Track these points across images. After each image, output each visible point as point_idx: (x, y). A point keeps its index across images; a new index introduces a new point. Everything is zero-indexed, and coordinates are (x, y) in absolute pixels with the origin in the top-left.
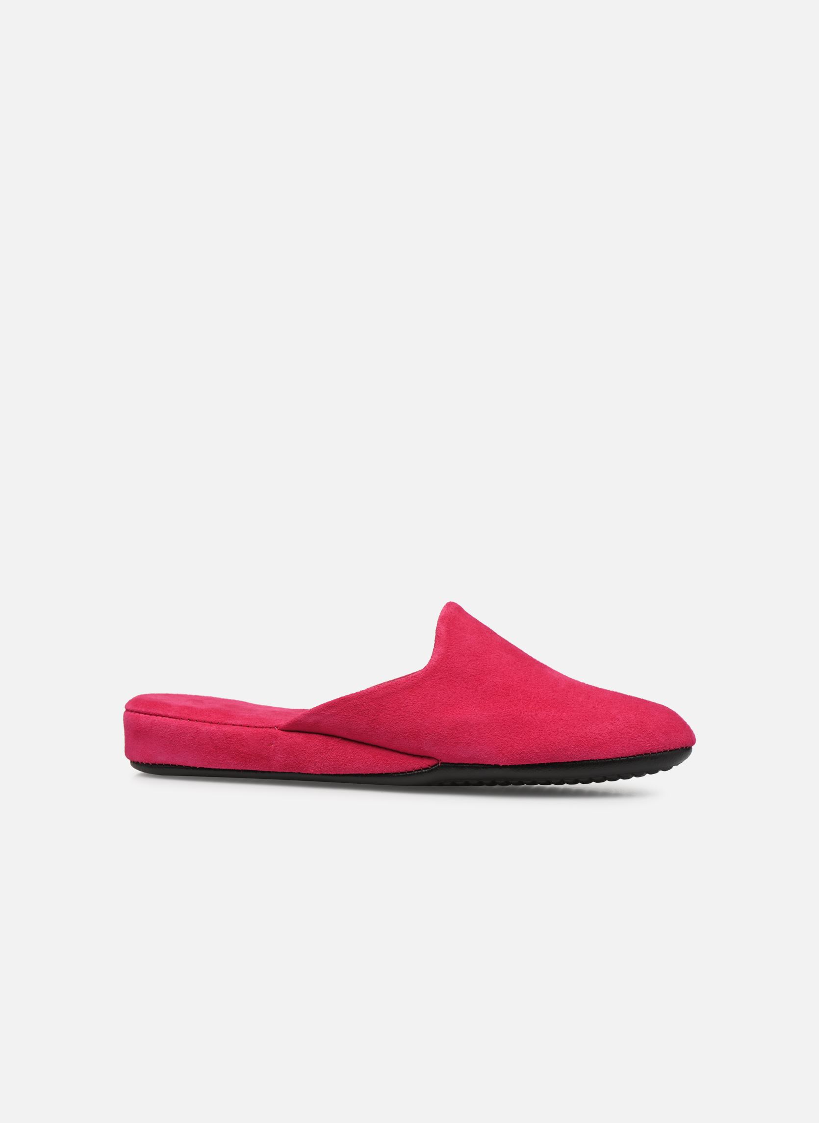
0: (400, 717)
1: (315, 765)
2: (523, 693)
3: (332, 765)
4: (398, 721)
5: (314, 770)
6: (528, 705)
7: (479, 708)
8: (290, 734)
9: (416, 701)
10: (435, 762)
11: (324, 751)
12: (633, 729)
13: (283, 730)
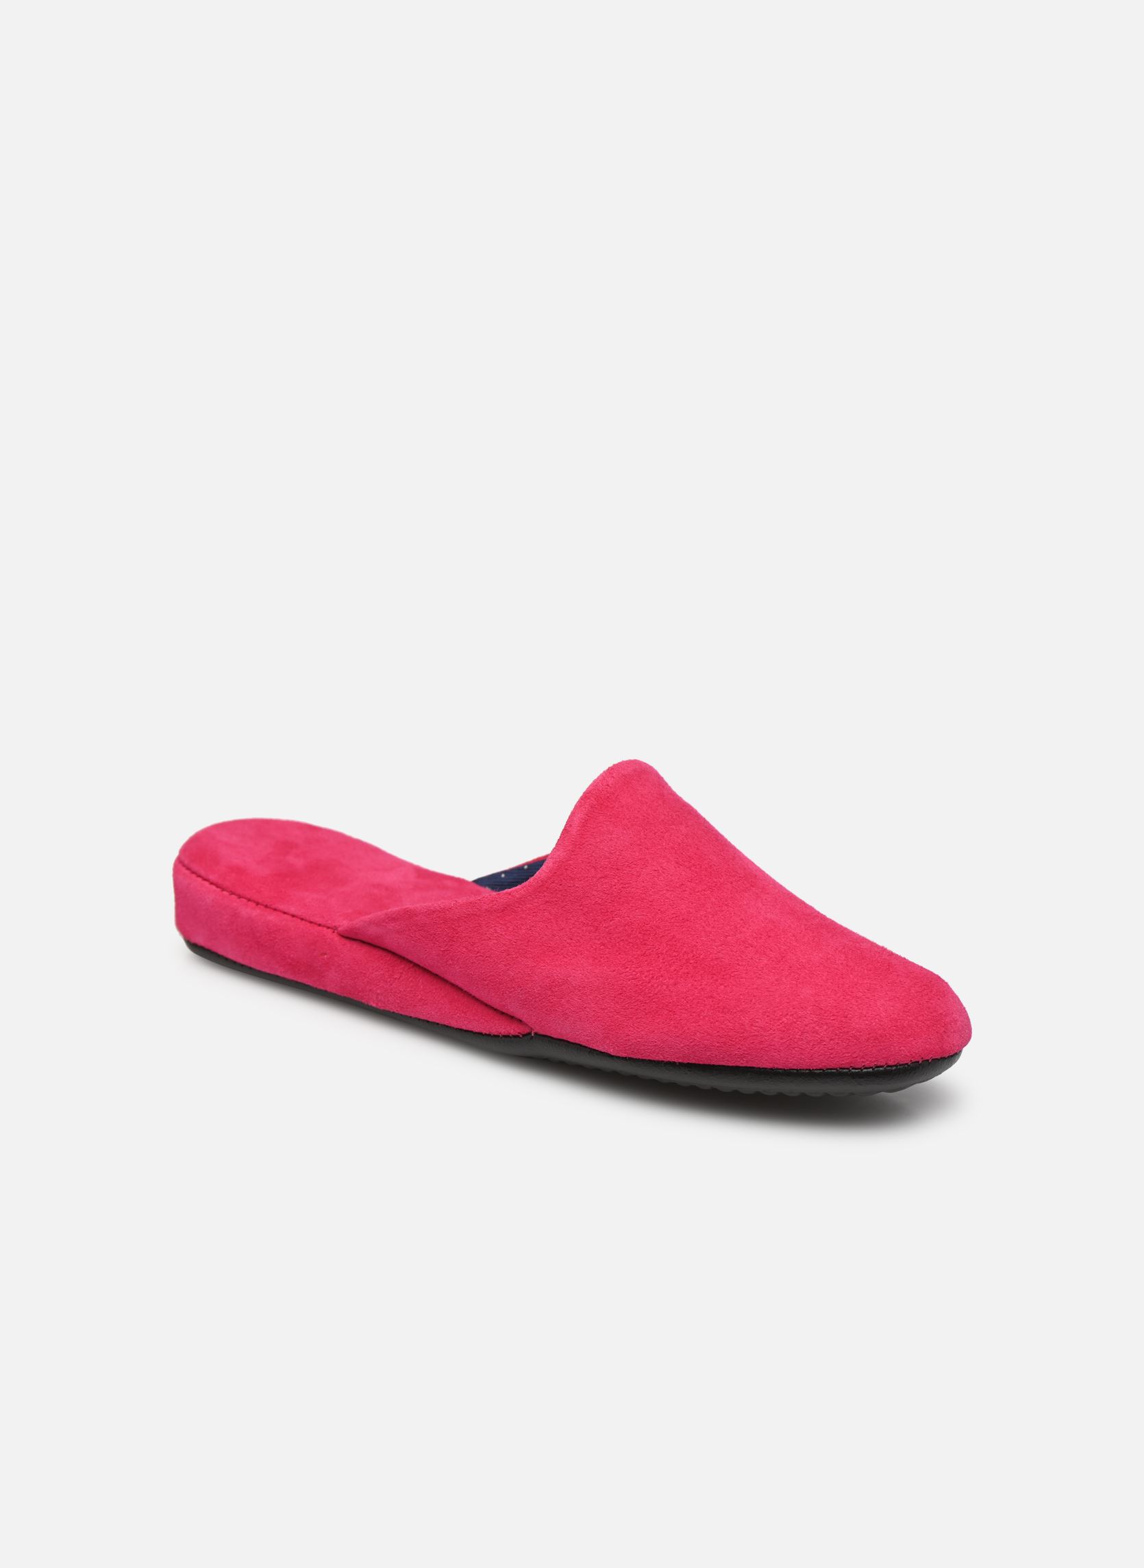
0: (479, 954)
1: (377, 998)
2: (670, 943)
3: (398, 1003)
4: (474, 960)
5: (377, 1004)
6: (670, 966)
7: (591, 961)
8: (348, 944)
9: (503, 933)
10: (528, 1031)
11: (389, 980)
12: (825, 1027)
13: (343, 936)
